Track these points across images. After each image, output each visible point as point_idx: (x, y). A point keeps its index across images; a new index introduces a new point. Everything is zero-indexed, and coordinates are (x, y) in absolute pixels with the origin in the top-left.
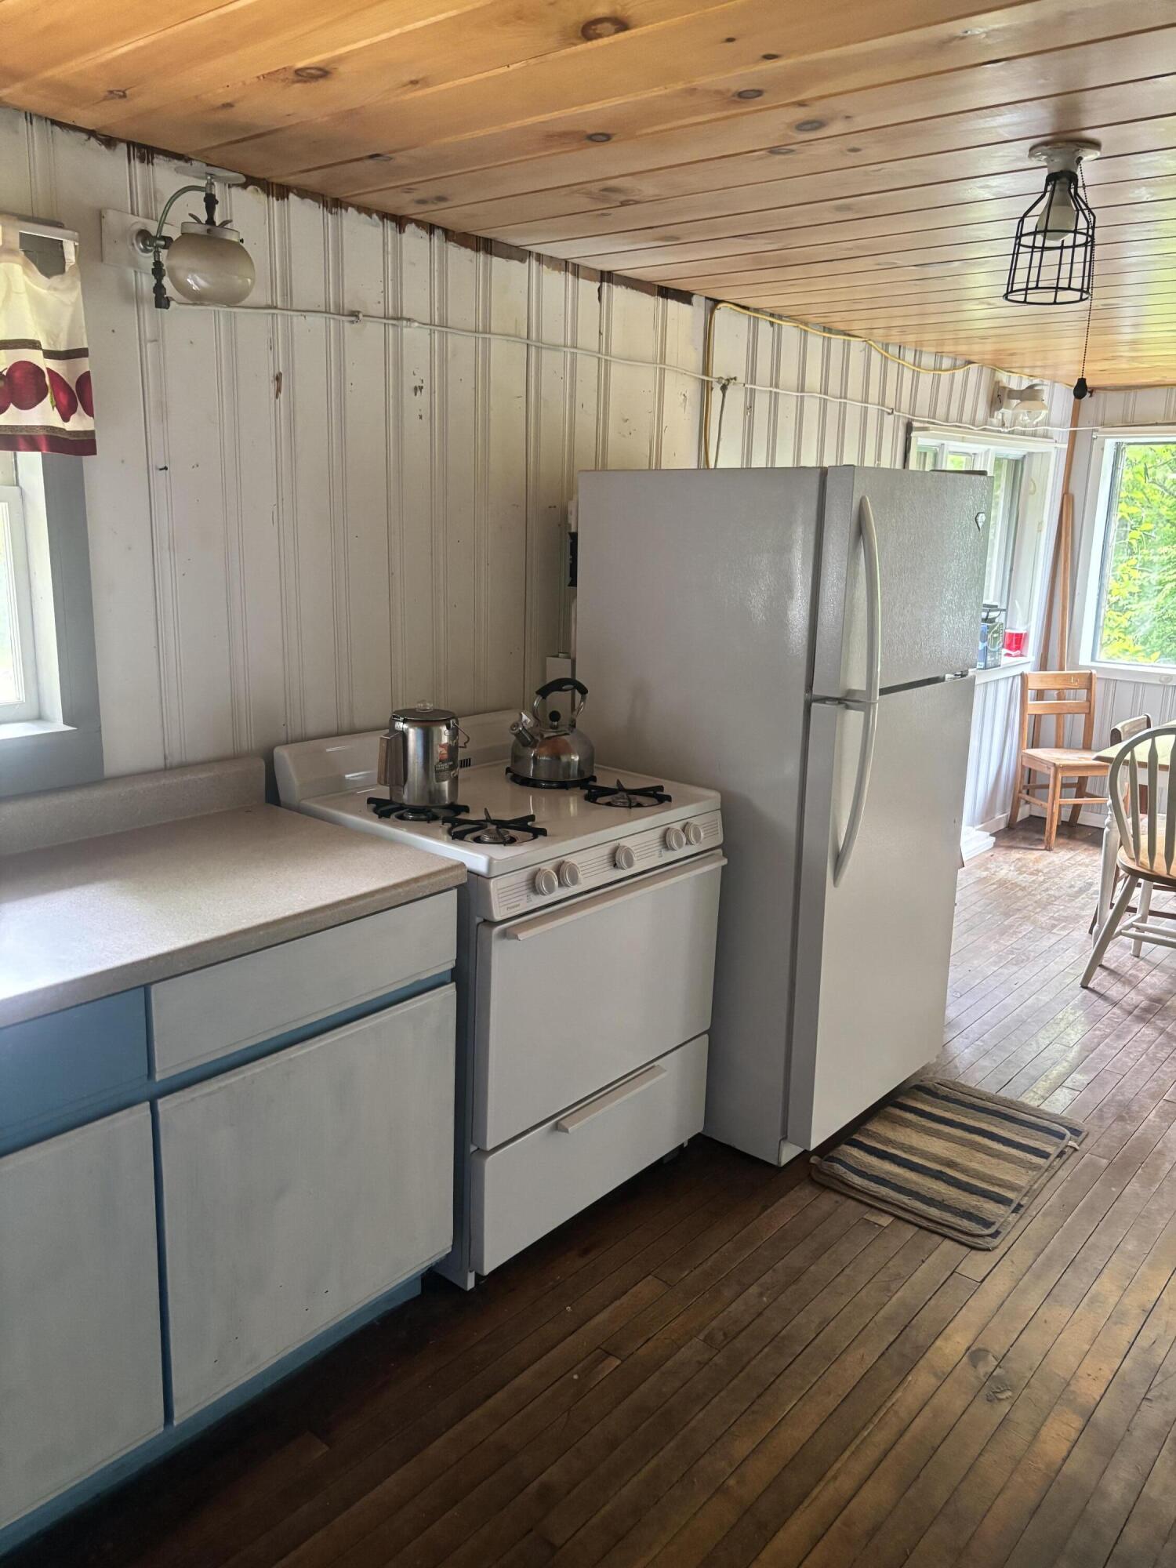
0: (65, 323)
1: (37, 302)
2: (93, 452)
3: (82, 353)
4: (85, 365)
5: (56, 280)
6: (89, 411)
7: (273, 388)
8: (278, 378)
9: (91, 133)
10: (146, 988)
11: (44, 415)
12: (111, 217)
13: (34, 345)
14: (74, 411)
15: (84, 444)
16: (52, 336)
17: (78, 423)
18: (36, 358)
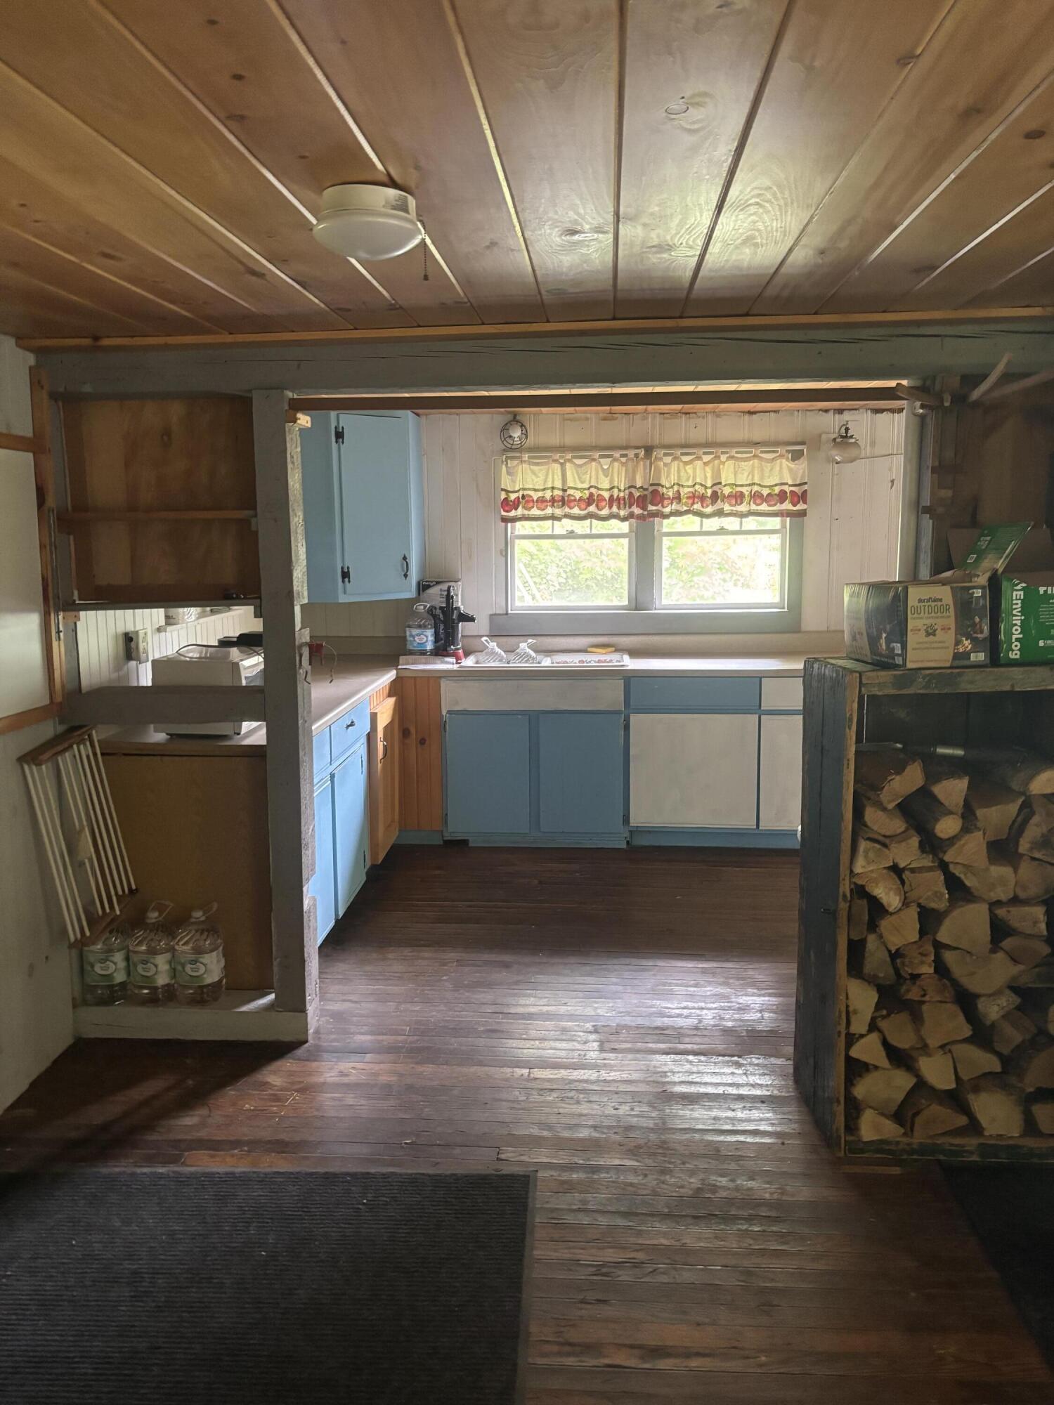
0: (800, 475)
1: (790, 470)
2: (806, 515)
3: (806, 483)
4: (806, 487)
5: (796, 462)
6: (805, 502)
7: (890, 484)
8: (892, 481)
9: (820, 410)
10: (761, 678)
11: (787, 506)
12: (824, 436)
13: (786, 484)
14: (799, 502)
15: (803, 514)
16: (794, 479)
17: (801, 507)
18: (786, 488)
